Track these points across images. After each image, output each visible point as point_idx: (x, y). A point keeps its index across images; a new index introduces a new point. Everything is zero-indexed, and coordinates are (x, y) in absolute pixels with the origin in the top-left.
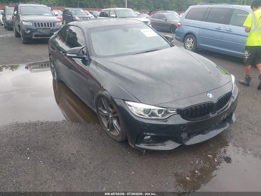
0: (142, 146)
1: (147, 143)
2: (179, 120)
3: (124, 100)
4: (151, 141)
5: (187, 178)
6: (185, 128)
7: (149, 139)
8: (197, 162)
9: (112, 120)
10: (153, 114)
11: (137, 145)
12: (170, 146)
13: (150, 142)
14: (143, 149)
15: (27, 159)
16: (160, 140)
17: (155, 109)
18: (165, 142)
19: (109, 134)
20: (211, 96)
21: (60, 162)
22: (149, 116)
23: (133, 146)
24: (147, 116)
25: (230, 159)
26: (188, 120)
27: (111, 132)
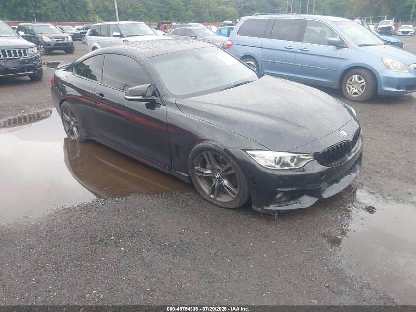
0: (272, 207)
1: (278, 203)
2: (318, 168)
3: (244, 150)
4: (284, 199)
5: (338, 236)
6: (324, 177)
7: (280, 198)
8: (339, 218)
9: (220, 181)
10: (285, 164)
11: (266, 208)
12: (307, 201)
13: (283, 201)
14: (274, 211)
15: (121, 251)
16: (294, 196)
17: (287, 156)
18: (300, 199)
19: (215, 202)
20: (344, 133)
21: (170, 246)
22: (281, 166)
23: (260, 210)
24: (278, 167)
25: (373, 208)
26: (326, 166)
27: (218, 199)
